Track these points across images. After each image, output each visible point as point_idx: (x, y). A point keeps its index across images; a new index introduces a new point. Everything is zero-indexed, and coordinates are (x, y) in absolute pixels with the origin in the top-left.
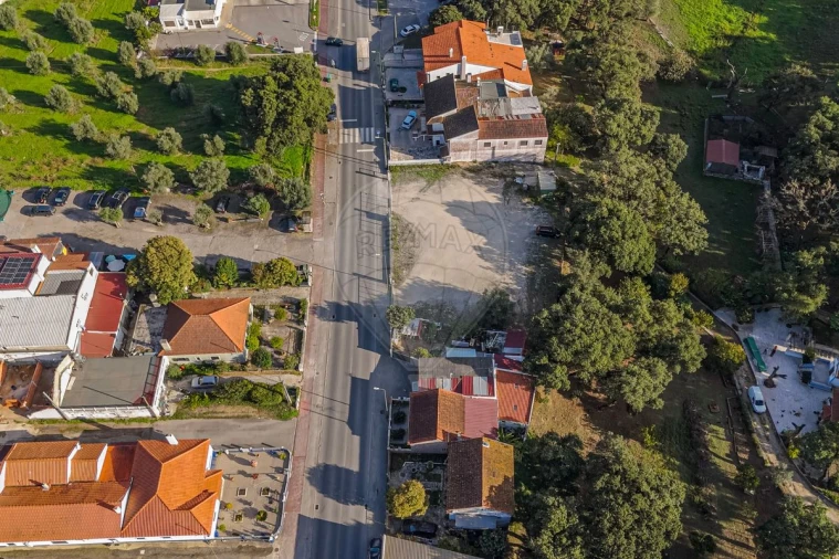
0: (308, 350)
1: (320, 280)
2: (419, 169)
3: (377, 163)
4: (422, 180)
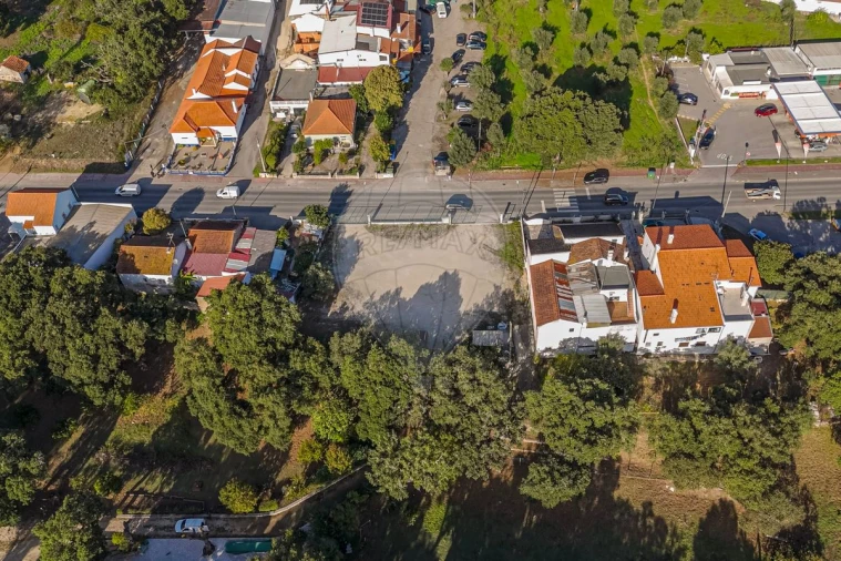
4: (502, 246)
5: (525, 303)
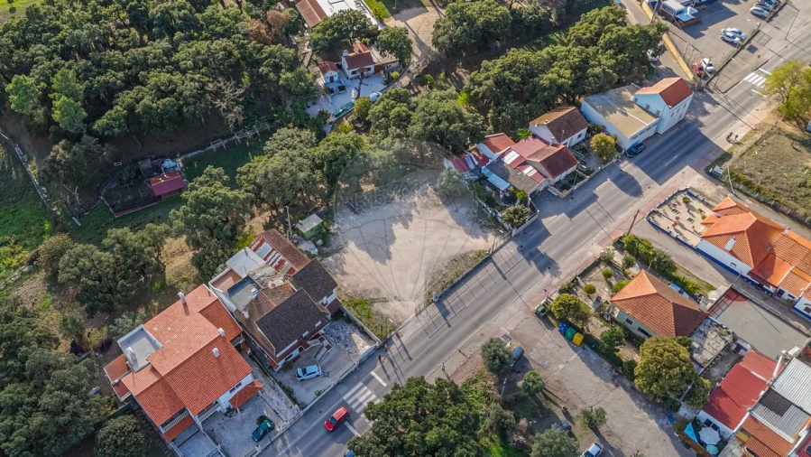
0: (586, 261)
1: (534, 300)
4: (374, 309)
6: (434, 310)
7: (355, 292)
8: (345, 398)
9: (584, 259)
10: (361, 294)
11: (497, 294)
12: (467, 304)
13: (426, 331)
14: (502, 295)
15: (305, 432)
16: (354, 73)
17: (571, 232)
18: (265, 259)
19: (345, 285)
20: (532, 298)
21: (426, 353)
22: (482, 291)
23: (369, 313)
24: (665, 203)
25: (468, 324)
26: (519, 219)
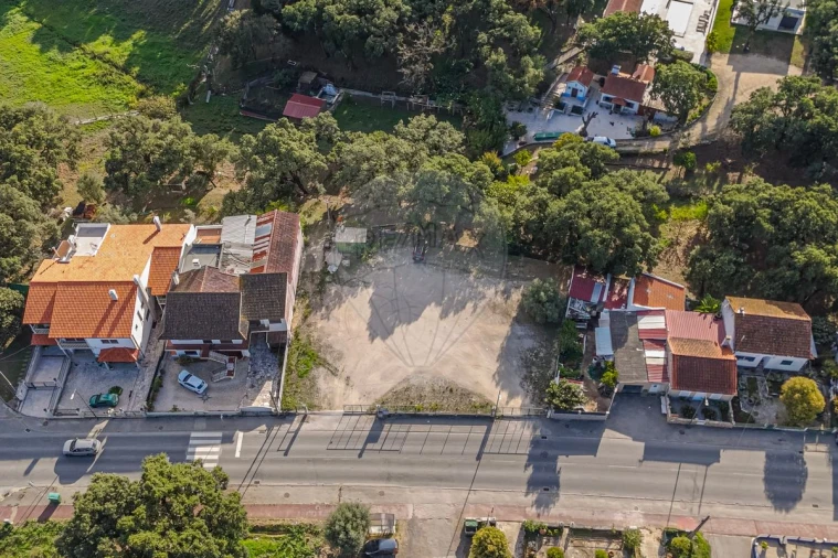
0: (601, 522)
2: (294, 375)
3: (270, 429)
4: (314, 372)
5: (301, 295)
6: (367, 424)
7: (319, 340)
8: (193, 434)
9: (602, 517)
10: (321, 347)
11: (450, 465)
12: (405, 448)
13: (332, 439)
14: (454, 471)
15: (130, 434)
16: (607, 99)
17: (628, 471)
18: (256, 240)
19: (319, 325)
20: (482, 504)
21: (309, 461)
22: (438, 448)
23: (306, 372)
24: (812, 544)
25: (383, 469)
26: (561, 402)
